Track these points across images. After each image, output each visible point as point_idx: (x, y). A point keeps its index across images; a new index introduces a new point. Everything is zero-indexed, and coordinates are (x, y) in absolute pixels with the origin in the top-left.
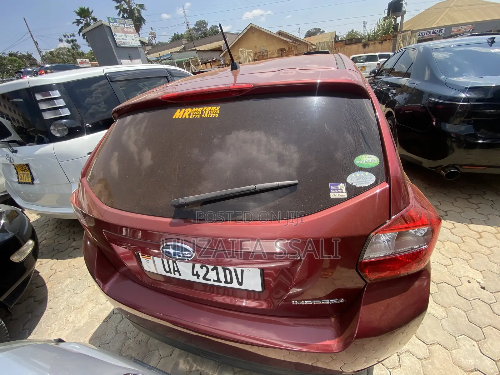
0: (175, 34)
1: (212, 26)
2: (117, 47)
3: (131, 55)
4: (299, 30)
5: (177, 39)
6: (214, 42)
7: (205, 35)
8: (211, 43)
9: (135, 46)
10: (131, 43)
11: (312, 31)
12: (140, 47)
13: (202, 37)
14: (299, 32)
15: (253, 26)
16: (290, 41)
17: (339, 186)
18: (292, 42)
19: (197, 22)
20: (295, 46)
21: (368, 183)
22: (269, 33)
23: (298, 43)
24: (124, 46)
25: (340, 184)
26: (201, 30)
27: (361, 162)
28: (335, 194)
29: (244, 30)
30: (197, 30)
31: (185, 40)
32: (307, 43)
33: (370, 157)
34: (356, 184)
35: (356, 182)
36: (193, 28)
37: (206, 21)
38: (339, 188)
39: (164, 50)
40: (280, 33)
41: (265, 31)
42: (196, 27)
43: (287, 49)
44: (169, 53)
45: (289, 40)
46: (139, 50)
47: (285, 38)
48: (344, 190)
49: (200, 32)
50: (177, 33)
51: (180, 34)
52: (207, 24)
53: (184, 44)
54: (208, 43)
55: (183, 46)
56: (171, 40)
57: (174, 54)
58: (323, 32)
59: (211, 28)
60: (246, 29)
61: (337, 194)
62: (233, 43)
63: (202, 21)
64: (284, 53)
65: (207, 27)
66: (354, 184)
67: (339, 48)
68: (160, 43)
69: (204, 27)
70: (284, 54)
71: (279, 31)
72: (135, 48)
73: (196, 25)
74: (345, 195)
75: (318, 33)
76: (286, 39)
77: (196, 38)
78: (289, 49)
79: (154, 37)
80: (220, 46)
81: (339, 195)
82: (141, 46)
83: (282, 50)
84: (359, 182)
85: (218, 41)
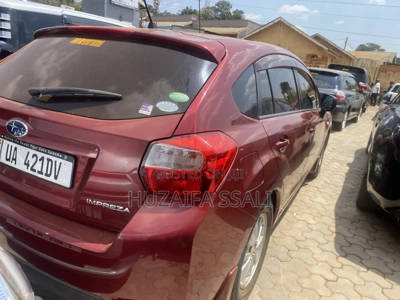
0: (187, 8)
1: (237, 10)
2: (110, 3)
3: (123, 15)
4: (347, 40)
5: (187, 13)
6: (230, 27)
7: (223, 17)
8: (226, 27)
9: (131, 8)
10: (127, 3)
11: (367, 46)
12: (136, 10)
13: (219, 19)
14: (346, 42)
15: (282, 20)
16: (327, 49)
17: (149, 106)
18: (328, 51)
19: (219, 2)
20: (333, 56)
21: (170, 110)
22: (301, 33)
23: (338, 54)
24: (118, 4)
25: (150, 106)
26: (221, 12)
27: (174, 96)
28: (143, 111)
29: (270, 23)
30: (216, 10)
31: (196, 17)
32: (352, 57)
33: (183, 96)
34: (162, 109)
35: (162, 107)
36: (213, 7)
37: (231, 3)
38: (148, 108)
39: (166, 21)
40: (317, 37)
41: (294, 29)
42: (217, 7)
43: (320, 56)
44: (171, 25)
45: (324, 47)
46: (134, 13)
47: (321, 44)
48: (151, 110)
49: (219, 13)
50: (191, 7)
51: (193, 9)
52: (231, 7)
53: (193, 21)
54: (223, 27)
55: (191, 22)
56: (180, 13)
57: (177, 28)
58: (383, 50)
59: (234, 12)
60: (273, 22)
61: (145, 111)
62: (252, 34)
63: (226, 2)
64: (315, 60)
65: (230, 9)
66: (159, 108)
67: (392, 73)
68: (167, 13)
69: (227, 9)
70: (314, 62)
71: (317, 34)
72: (131, 10)
73: (218, 4)
74: (149, 113)
75: (375, 50)
76: (321, 46)
77: (211, 18)
78: (323, 58)
79: (157, 4)
80: (235, 33)
81: (145, 112)
82: (138, 10)
83: (313, 56)
84: (164, 108)
85: (236, 27)
